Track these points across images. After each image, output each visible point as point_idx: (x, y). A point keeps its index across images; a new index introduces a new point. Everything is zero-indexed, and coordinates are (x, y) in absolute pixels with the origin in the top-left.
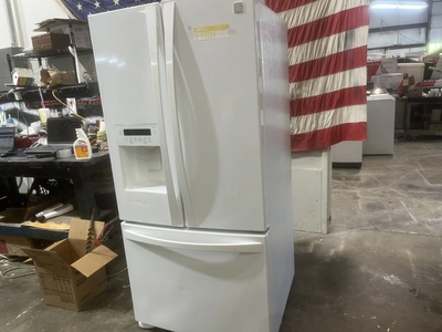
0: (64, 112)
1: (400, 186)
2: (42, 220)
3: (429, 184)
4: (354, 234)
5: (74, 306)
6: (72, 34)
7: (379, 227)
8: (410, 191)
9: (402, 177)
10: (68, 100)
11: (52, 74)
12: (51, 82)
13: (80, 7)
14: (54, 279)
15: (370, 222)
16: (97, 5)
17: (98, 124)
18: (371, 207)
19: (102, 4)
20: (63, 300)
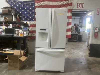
0: (9, 27)
1: (71, 48)
2: (5, 51)
3: (75, 48)
5: (18, 69)
6: (12, 11)
8: (73, 49)
10: (10, 25)
11: (7, 18)
12: (6, 20)
13: (13, 5)
14: (13, 63)
15: (69, 53)
16: (18, 6)
17: (19, 31)
18: (68, 51)
19: (19, 6)
20: (15, 68)
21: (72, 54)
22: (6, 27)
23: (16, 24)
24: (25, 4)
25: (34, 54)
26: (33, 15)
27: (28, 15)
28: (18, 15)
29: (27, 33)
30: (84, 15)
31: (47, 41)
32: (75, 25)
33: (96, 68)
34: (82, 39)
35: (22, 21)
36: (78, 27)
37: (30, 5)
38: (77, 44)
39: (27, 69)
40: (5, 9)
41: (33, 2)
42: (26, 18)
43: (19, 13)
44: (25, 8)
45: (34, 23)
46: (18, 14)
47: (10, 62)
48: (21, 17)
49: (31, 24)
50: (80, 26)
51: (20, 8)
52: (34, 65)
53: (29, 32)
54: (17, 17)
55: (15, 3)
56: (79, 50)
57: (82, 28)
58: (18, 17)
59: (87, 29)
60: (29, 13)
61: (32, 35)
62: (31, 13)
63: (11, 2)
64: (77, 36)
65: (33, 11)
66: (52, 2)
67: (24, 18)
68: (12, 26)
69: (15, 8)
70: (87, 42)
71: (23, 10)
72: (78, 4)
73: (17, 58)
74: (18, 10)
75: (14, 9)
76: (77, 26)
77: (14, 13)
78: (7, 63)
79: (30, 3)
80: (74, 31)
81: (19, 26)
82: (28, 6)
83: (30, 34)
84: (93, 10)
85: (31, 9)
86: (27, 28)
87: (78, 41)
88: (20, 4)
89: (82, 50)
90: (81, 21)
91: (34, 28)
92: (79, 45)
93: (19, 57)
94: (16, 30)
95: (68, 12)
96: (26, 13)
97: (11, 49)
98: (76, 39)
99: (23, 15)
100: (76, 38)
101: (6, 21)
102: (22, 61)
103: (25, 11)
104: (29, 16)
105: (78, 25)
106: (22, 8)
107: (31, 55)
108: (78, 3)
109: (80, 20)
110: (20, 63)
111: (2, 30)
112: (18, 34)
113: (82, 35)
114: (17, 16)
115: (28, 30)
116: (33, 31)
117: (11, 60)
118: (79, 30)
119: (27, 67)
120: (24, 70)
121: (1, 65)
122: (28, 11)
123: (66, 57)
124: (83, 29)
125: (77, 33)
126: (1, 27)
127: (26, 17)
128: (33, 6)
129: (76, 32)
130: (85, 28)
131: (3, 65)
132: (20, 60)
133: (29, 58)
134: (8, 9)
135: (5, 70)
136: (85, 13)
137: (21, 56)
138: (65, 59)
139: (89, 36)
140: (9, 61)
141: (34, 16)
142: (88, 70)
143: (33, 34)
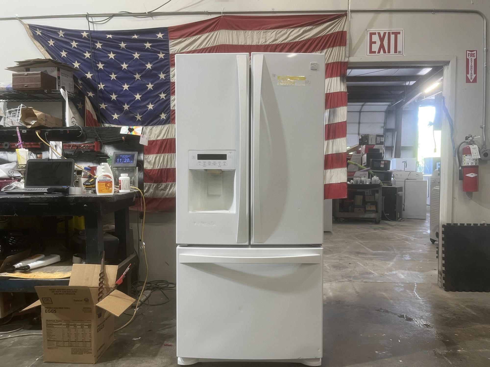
0: (45, 155)
1: (351, 253)
2: (26, 270)
3: (371, 251)
4: (335, 285)
5: (92, 357)
6: (59, 78)
7: (351, 279)
8: (360, 256)
9: (348, 247)
10: (52, 143)
11: (38, 113)
12: (33, 123)
13: (64, 54)
14: (68, 326)
15: (343, 277)
16: (87, 55)
17: (93, 170)
18: (337, 267)
19: (94, 55)
20: (74, 352)
21: (356, 278)
22: (33, 157)
23: (82, 139)
24: (123, 45)
25: (168, 283)
26: (163, 96)
27: (138, 97)
28: (90, 98)
29: (132, 183)
30: (403, 94)
31: (234, 210)
32: (364, 140)
33: (481, 339)
34: (402, 210)
35: (107, 125)
36: (378, 150)
37: (148, 50)
38: (379, 232)
39: (134, 355)
40: (28, 70)
41: (160, 35)
42: (127, 112)
43: (94, 89)
44: (125, 66)
45: (168, 131)
46: (91, 94)
47: (50, 325)
48: (103, 106)
49: (153, 138)
50: (389, 149)
51: (101, 66)
52: (173, 336)
53: (142, 175)
54: (84, 107)
55: (74, 44)
56: (390, 259)
57: (398, 155)
58: (89, 106)
59: (427, 160)
60: (141, 88)
61: (160, 193)
62: (150, 86)
63: (54, 39)
64: (379, 196)
65: (162, 76)
66: (249, 32)
67: (120, 110)
68: (60, 151)
69: (76, 65)
70: (427, 223)
71: (113, 76)
72: (376, 38)
73: (87, 300)
74: (89, 75)
75: (71, 69)
76: (376, 147)
77: (72, 90)
78: (34, 332)
79: (145, 41)
80: (360, 169)
81: (92, 151)
82: (136, 55)
83: (146, 185)
84: (447, 63)
85: (153, 68)
86: (133, 156)
87: (384, 218)
88: (99, 45)
89: (408, 258)
90: (392, 125)
91: (167, 156)
92: (388, 238)
93: (94, 296)
94: (82, 166)
95: (327, 77)
96: (126, 87)
97: (56, 258)
98: (374, 208)
99: (114, 97)
100: (375, 203)
101: (34, 128)
102: (110, 315)
103: (122, 79)
104: (143, 99)
105: (382, 143)
106: (109, 64)
107: (154, 289)
108: (373, 30)
109: (386, 118)
110: (100, 328)
111: (13, 170)
112: (91, 185)
113: (401, 189)
114: (83, 103)
115: (140, 164)
116: (161, 170)
117: (54, 311)
118: (387, 164)
119: (138, 345)
120: (120, 361)
121: (4, 343)
122: (137, 76)
123: (331, 294)
124: (405, 162)
125: (375, 178)
126: (8, 156)
127: (126, 107)
128: (161, 56)
129: (370, 176)
130: (415, 155)
131: (16, 339)
132: (101, 312)
133: (142, 303)
134: (43, 69)
135: (27, 362)
136: (409, 86)
137: (105, 292)
138: (324, 306)
139: (437, 188)
140: (46, 316)
141: (167, 102)
142: (443, 351)
143: (163, 185)
